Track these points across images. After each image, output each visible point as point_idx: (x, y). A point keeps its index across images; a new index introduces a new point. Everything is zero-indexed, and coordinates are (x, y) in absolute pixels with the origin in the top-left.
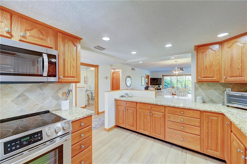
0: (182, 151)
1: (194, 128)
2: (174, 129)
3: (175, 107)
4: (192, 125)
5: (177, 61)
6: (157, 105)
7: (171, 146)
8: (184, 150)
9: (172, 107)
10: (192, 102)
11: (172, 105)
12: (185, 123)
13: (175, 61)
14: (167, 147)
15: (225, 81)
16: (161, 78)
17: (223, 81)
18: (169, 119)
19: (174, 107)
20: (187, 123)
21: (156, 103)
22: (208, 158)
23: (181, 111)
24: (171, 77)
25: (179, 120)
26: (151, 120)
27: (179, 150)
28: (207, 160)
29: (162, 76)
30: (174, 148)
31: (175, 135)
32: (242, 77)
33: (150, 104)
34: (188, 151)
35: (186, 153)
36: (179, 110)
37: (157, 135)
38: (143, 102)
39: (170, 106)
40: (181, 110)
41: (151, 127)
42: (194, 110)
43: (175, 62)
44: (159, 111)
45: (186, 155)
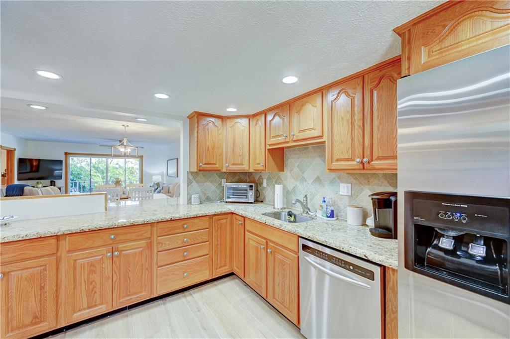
0: (185, 296)
1: (201, 246)
2: (171, 264)
3: (173, 220)
4: (199, 242)
5: (128, 126)
6: (134, 225)
7: (164, 301)
8: (186, 293)
9: (169, 221)
10: (183, 205)
11: (168, 217)
12: (190, 244)
13: (123, 125)
14: (159, 308)
15: (227, 170)
16: (62, 161)
17: (224, 170)
18: (161, 247)
19: (171, 220)
20: (192, 243)
21: (132, 221)
22: (216, 283)
23: (184, 224)
24: (92, 159)
25: (180, 242)
26: (115, 268)
27: (180, 298)
28: (216, 285)
29: (64, 156)
30: (170, 301)
31: (173, 274)
32: (243, 165)
33: (114, 228)
34: (191, 291)
35: (191, 295)
36: (179, 224)
37: (131, 299)
38: (90, 227)
39: (165, 220)
40: (183, 222)
41: (116, 286)
42: (202, 216)
43: (124, 127)
44: (137, 238)
45: (193, 297)
